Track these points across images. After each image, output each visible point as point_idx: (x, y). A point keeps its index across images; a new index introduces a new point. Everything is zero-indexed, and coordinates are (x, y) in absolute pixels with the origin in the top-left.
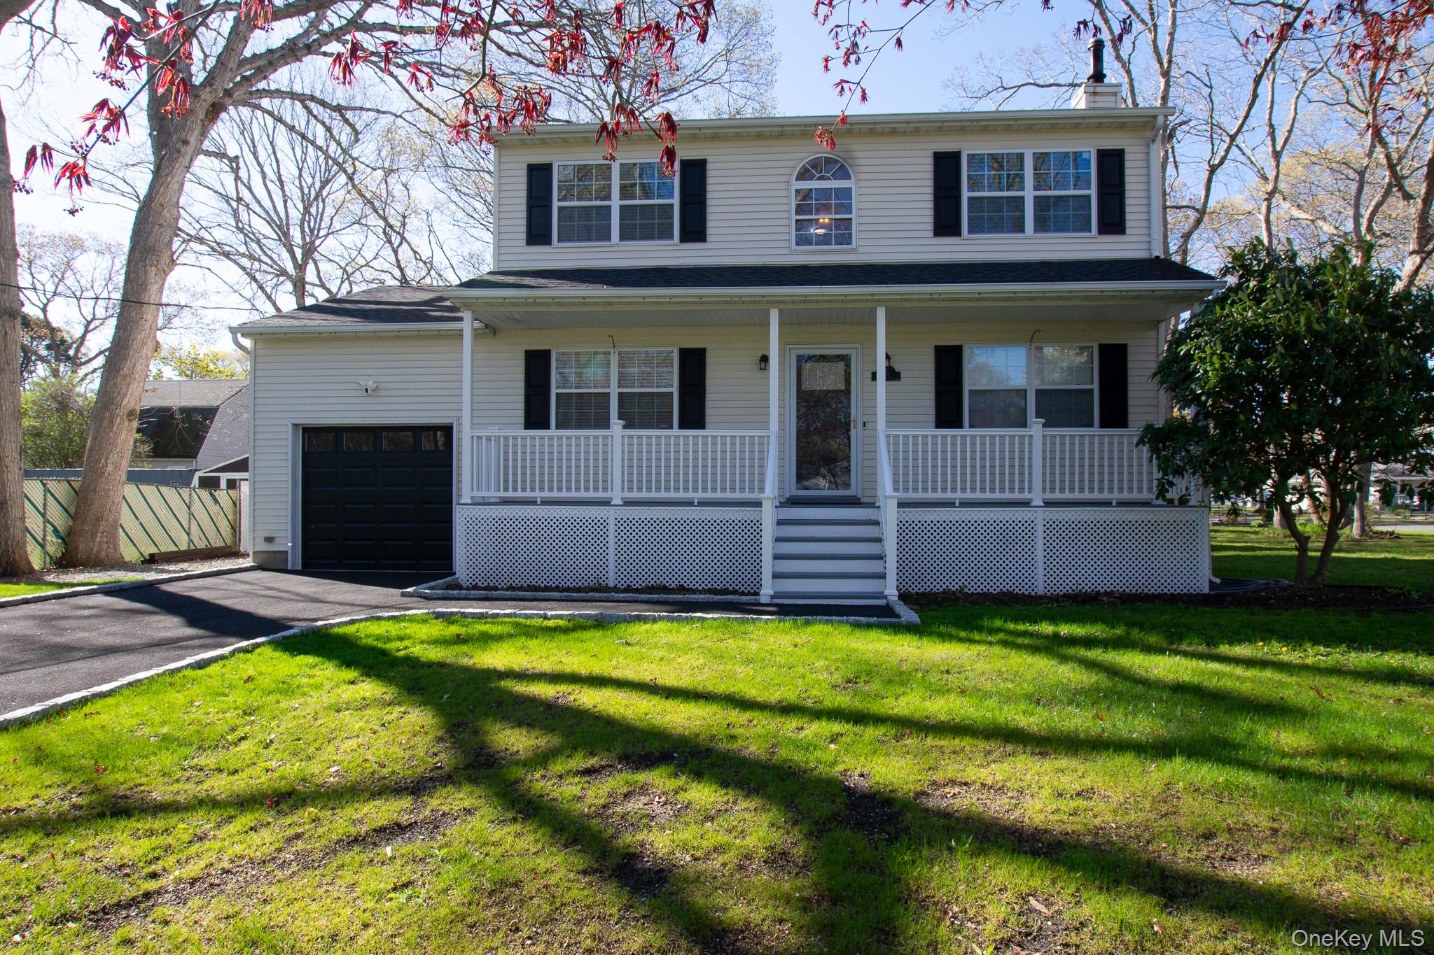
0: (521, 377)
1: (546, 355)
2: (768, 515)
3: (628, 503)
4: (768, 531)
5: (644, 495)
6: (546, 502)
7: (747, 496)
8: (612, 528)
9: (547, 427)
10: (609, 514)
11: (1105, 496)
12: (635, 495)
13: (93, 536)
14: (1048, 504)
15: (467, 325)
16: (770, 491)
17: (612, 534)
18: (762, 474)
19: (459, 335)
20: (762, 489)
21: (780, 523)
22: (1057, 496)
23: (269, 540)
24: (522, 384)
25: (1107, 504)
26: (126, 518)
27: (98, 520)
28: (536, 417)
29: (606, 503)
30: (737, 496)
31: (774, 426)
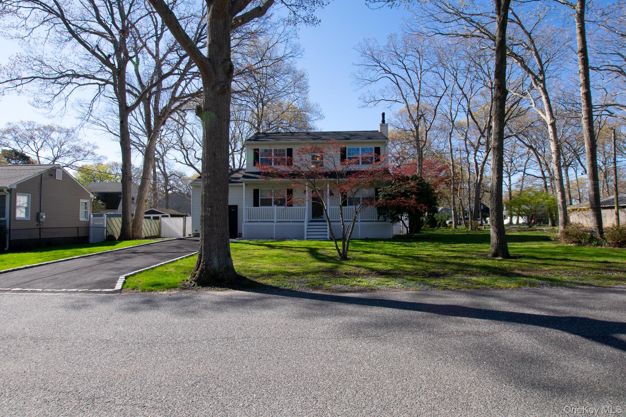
0: (253, 195)
1: (258, 190)
2: (306, 224)
3: (277, 222)
4: (306, 227)
5: (281, 220)
6: (260, 222)
7: (302, 220)
8: (274, 227)
9: (258, 206)
10: (274, 224)
11: (373, 220)
12: (279, 220)
13: (137, 232)
14: (361, 221)
15: (244, 184)
16: (306, 219)
17: (274, 228)
18: (305, 214)
19: (242, 186)
20: (305, 219)
21: (308, 225)
22: (363, 220)
23: (196, 231)
24: (253, 196)
25: (373, 221)
26: (143, 227)
27: (139, 227)
28: (256, 204)
29: (273, 222)
30: (300, 220)
31: (307, 206)
